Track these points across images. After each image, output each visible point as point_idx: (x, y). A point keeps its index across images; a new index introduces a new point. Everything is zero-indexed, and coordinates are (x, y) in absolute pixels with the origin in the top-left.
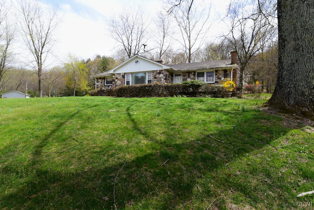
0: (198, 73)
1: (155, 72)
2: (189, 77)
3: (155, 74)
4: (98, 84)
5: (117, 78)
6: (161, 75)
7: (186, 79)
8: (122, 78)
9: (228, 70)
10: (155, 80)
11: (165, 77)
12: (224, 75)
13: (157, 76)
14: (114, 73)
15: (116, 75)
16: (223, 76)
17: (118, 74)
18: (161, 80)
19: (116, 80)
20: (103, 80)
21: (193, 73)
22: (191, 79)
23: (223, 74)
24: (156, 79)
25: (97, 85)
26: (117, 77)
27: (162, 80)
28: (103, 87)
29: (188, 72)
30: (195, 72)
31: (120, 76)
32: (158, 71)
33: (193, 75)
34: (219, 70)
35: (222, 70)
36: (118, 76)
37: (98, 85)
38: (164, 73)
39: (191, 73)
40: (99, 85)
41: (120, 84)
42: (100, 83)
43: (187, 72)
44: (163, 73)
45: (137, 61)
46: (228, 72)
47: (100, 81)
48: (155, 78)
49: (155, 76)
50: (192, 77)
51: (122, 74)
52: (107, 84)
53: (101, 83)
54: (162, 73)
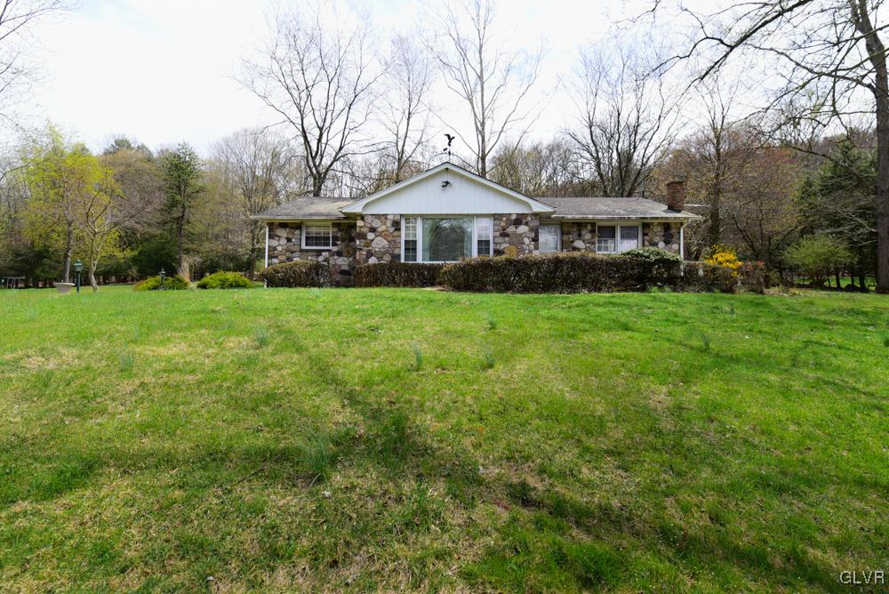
0: (599, 227)
1: (504, 219)
2: (580, 235)
3: (503, 224)
4: (274, 243)
5: (373, 230)
6: (523, 229)
7: (573, 242)
8: (393, 229)
9: (673, 226)
10: (505, 242)
11: (533, 235)
12: (664, 236)
13: (511, 229)
14: (364, 213)
15: (369, 219)
16: (663, 239)
17: (378, 216)
18: (524, 243)
19: (371, 236)
20: (297, 232)
21: (589, 227)
22: (584, 241)
23: (662, 234)
24: (507, 239)
25: (272, 249)
26: (374, 225)
27: (527, 241)
28: (298, 254)
29: (577, 223)
30: (593, 224)
31: (385, 224)
32: (514, 217)
33: (591, 232)
34: (652, 224)
35: (659, 224)
36: (377, 223)
37: (275, 249)
38: (532, 224)
39: (586, 226)
40: (280, 248)
41: (383, 247)
42: (283, 241)
43: (574, 223)
44: (527, 224)
45: (447, 183)
46: (673, 231)
47: (283, 233)
48: (504, 235)
49: (504, 229)
50: (588, 236)
51: (390, 217)
52: (307, 245)
53: (289, 240)
54: (524, 221)
